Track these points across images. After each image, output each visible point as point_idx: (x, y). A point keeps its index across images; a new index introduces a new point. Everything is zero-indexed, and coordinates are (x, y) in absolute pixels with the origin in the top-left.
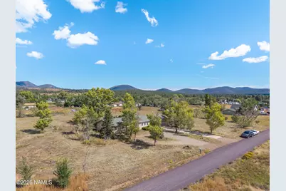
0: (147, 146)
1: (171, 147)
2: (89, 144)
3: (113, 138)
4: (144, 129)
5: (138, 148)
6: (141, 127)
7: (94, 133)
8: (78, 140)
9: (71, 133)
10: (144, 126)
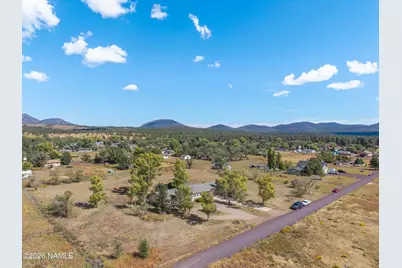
0: (200, 221)
1: (222, 222)
2: (148, 220)
3: (168, 213)
4: (197, 201)
5: (193, 224)
6: (194, 198)
7: (148, 206)
8: (136, 215)
9: (125, 207)
10: (197, 197)
